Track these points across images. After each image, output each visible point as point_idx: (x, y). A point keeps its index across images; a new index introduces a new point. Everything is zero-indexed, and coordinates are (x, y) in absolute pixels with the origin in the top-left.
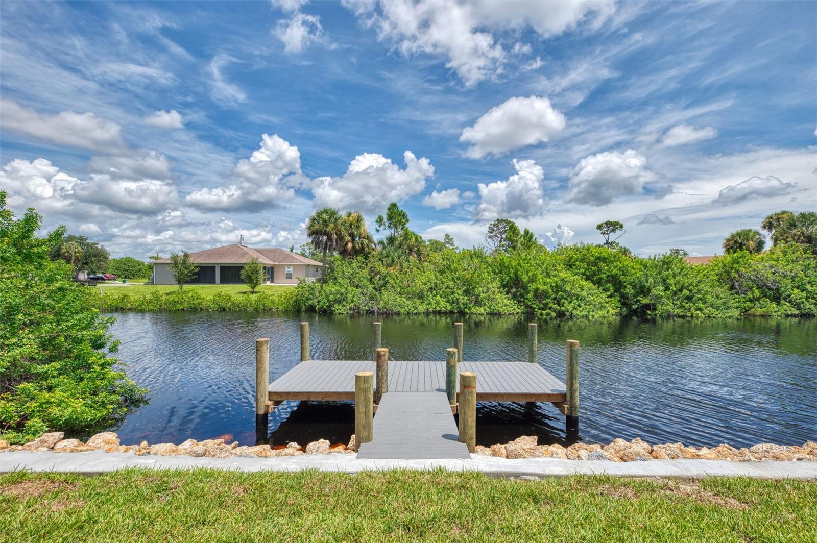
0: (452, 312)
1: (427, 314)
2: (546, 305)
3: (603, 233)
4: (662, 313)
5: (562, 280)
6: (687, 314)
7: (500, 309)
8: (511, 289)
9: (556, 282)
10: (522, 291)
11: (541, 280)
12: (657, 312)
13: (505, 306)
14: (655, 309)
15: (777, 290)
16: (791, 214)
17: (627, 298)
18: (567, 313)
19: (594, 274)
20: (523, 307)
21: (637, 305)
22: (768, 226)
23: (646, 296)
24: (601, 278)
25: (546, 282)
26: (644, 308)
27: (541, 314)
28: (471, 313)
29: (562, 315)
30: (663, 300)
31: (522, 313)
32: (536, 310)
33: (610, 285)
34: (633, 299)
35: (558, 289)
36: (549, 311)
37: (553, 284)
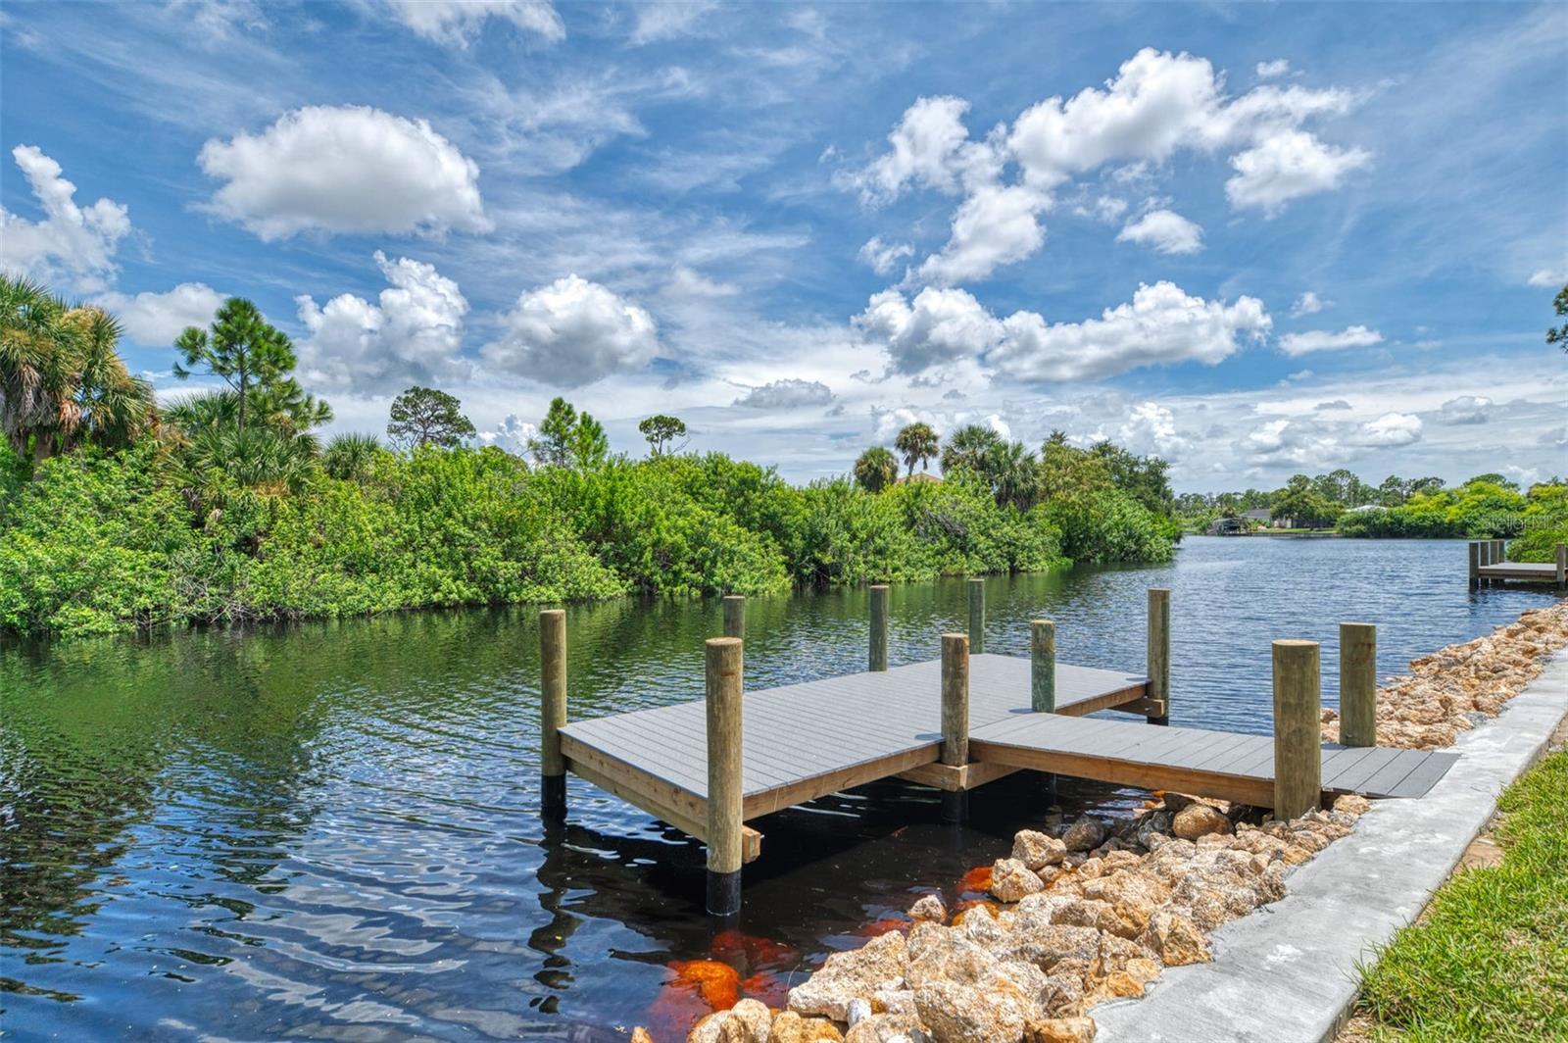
0: (472, 605)
1: (404, 612)
2: (676, 574)
3: (651, 440)
4: (854, 579)
5: (701, 523)
6: (883, 577)
7: (594, 588)
8: (599, 542)
9: (692, 528)
10: (624, 547)
11: (666, 523)
12: (844, 577)
13: (598, 580)
14: (837, 574)
15: (965, 537)
16: (928, 430)
17: (792, 557)
18: (719, 589)
19: (740, 512)
20: (631, 581)
21: (812, 568)
22: (903, 445)
23: (824, 550)
24: (753, 520)
25: (675, 527)
26: (823, 572)
27: (671, 594)
28: (523, 603)
29: (708, 592)
30: (851, 555)
31: (629, 594)
32: (662, 586)
33: (769, 532)
34: (803, 557)
35: (698, 541)
36: (685, 586)
37: (688, 531)
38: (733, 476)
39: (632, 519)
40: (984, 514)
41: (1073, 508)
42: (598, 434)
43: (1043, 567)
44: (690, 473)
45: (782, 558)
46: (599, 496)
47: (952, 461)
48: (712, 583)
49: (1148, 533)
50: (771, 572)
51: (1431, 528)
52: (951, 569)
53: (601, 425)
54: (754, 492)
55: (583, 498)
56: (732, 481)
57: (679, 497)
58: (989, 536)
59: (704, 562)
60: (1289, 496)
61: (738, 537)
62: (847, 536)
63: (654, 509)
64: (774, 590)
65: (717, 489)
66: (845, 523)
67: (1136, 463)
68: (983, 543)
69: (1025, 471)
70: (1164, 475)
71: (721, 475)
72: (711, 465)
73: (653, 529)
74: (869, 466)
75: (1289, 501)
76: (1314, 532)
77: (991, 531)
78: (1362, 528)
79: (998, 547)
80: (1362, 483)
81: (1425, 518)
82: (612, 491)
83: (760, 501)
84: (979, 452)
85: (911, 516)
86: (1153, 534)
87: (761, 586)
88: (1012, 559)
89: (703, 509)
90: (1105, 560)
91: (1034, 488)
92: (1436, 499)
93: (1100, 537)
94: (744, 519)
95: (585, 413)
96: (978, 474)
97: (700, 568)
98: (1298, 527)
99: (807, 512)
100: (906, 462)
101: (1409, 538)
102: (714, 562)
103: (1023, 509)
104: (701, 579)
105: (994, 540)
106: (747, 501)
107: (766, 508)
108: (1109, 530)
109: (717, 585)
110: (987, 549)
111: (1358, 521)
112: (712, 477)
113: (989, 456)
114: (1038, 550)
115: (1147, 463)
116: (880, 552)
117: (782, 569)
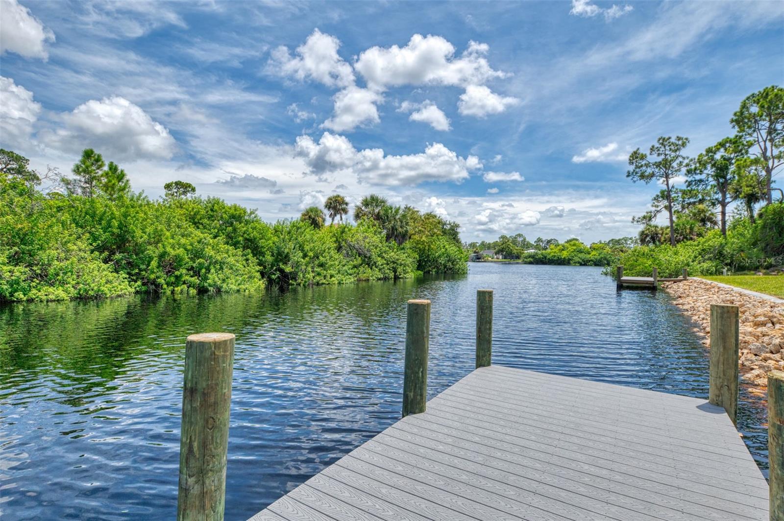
2: (177, 277)
3: (172, 195)
4: (306, 282)
5: (199, 242)
6: (324, 281)
7: (102, 288)
8: (113, 253)
9: (191, 245)
10: (135, 257)
11: (171, 241)
12: (299, 281)
13: (108, 282)
14: (294, 279)
15: (370, 258)
16: (343, 199)
17: (265, 267)
18: (211, 289)
19: (229, 236)
20: (139, 283)
21: (278, 274)
22: (329, 206)
23: (285, 263)
24: (238, 242)
25: (179, 244)
26: (285, 277)
27: (173, 292)
28: (30, 301)
29: (202, 291)
30: (303, 267)
31: (137, 292)
32: (165, 286)
33: (249, 251)
34: (272, 268)
35: (197, 254)
36: (185, 286)
37: (189, 247)
38: (225, 212)
39: (140, 236)
40: (380, 245)
41: (423, 244)
42: (122, 178)
43: (411, 275)
44: (193, 209)
45: (258, 268)
46: (115, 218)
47: (360, 215)
48: (206, 284)
49: (459, 259)
50: (250, 277)
51: (557, 260)
52: (363, 276)
53: (125, 172)
54: (240, 223)
55: (101, 219)
56: (224, 216)
57: (185, 224)
58: (383, 257)
59: (201, 269)
60: (502, 244)
61: (227, 253)
62: (301, 254)
63: (162, 230)
64: (252, 290)
65: (213, 221)
66: (300, 247)
67: (445, 224)
68: (380, 261)
69: (402, 222)
70: (458, 231)
71: (216, 211)
72: (210, 205)
73: (160, 245)
74: (310, 217)
75: (502, 246)
76: (512, 261)
77: (384, 255)
78: (531, 260)
79: (388, 264)
80: (527, 240)
81: (555, 256)
82: (126, 215)
83: (245, 229)
84: (377, 211)
85: (339, 244)
86: (460, 259)
87: (242, 287)
88: (395, 271)
89: (202, 233)
90: (437, 273)
91: (407, 231)
92: (558, 248)
93: (435, 260)
94: (232, 240)
95: (112, 163)
96: (376, 222)
97: (196, 272)
98: (505, 258)
99: (275, 239)
100: (330, 216)
101: (549, 265)
102: (208, 270)
103: (400, 244)
104: (198, 282)
105: (385, 260)
106: (235, 230)
107: (248, 235)
108: (439, 256)
109: (210, 286)
110: (382, 265)
111: (530, 256)
112: (210, 213)
113: (382, 213)
114: (408, 266)
115: (450, 224)
116: (321, 265)
117: (258, 275)
